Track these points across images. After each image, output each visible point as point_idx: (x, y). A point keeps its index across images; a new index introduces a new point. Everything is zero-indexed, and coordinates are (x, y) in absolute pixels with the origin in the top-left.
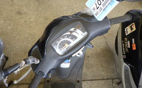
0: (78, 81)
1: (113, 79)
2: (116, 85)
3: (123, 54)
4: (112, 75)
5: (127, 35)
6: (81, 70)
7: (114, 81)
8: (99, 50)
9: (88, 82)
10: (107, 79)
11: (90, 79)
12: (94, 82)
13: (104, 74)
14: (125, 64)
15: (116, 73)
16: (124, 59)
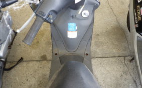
0: (87, 55)
1: (125, 57)
2: (129, 63)
3: (135, 24)
4: (124, 52)
5: (139, 2)
6: (89, 43)
7: (126, 58)
8: (109, 28)
9: (98, 59)
10: (119, 56)
11: (100, 56)
12: (104, 59)
13: (115, 51)
14: (138, 34)
15: (129, 51)
16: (136, 28)
